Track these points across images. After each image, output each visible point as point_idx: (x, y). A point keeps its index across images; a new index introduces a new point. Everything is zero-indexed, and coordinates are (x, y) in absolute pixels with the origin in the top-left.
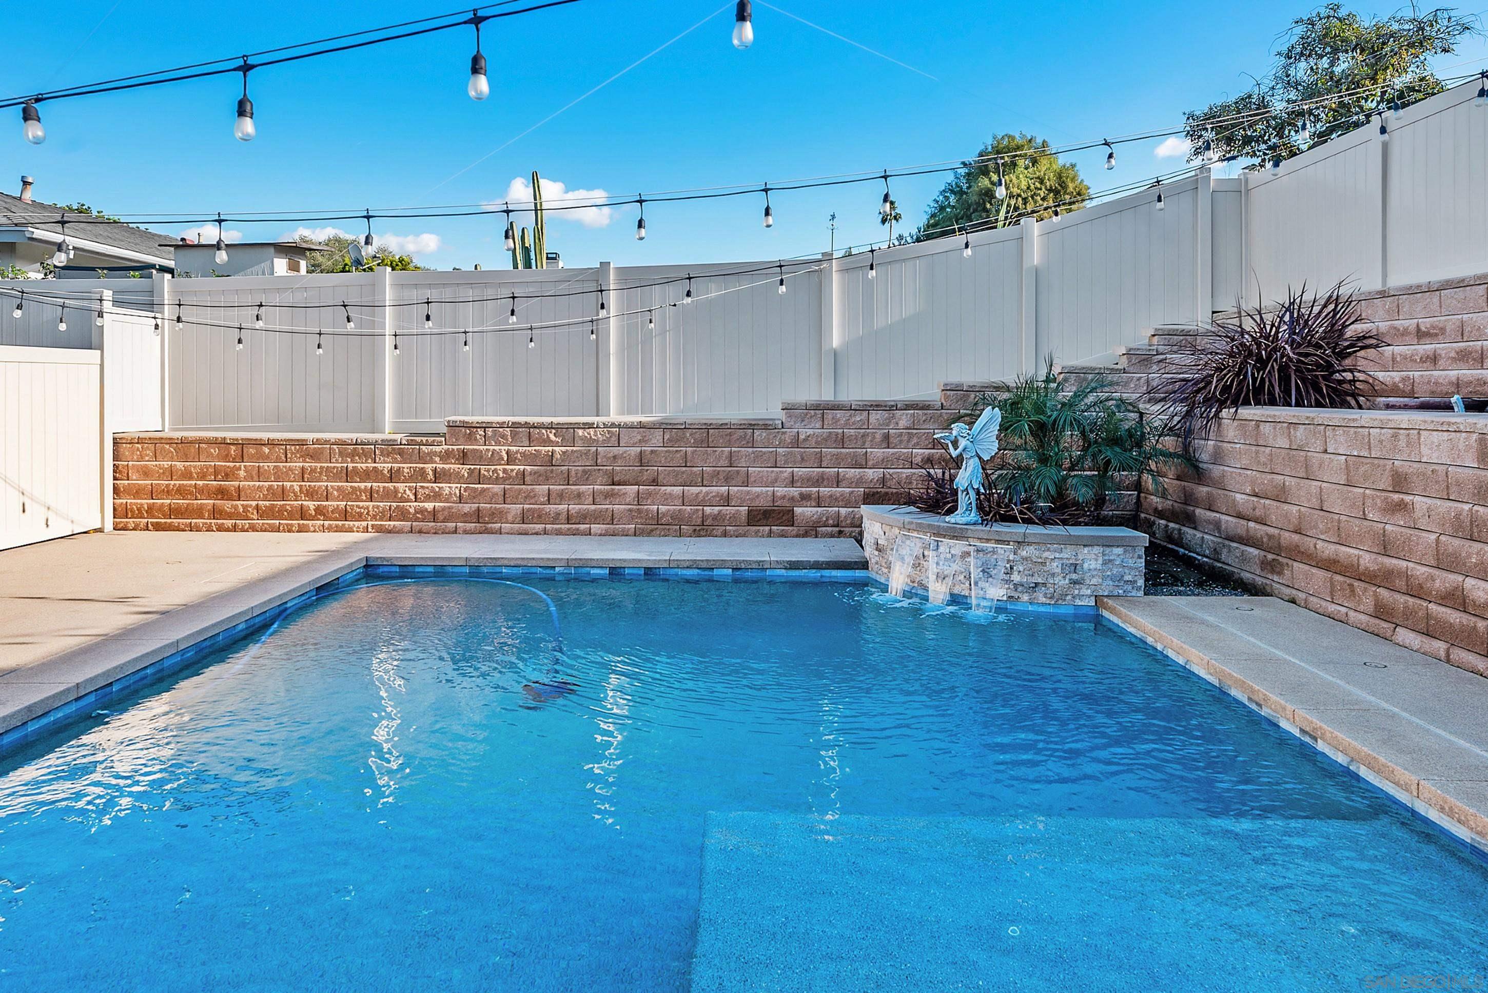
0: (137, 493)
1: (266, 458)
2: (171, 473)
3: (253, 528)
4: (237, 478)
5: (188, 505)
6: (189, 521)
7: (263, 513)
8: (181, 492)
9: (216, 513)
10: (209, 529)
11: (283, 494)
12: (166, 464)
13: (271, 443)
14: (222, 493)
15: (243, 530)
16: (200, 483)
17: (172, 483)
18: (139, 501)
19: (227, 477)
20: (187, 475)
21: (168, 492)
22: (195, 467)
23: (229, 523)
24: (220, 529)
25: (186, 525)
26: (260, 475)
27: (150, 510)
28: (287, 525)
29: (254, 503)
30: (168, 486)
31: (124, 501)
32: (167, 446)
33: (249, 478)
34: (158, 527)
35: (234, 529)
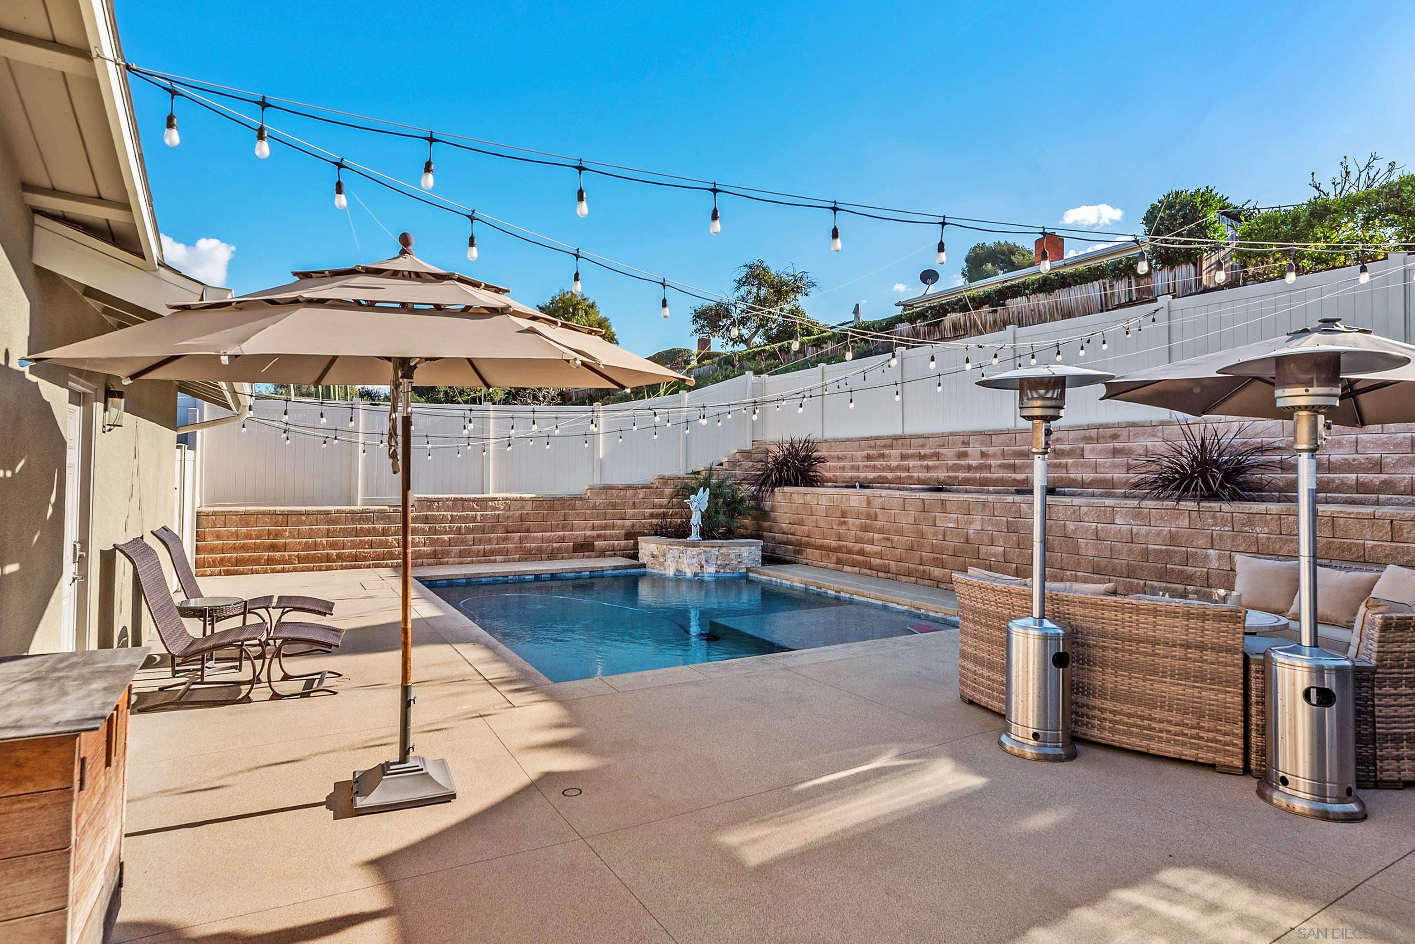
0: (212, 550)
1: (303, 523)
2: (237, 536)
3: (295, 570)
4: (283, 538)
5: (250, 556)
6: (251, 567)
7: (301, 560)
8: (244, 548)
9: (270, 561)
10: (265, 572)
11: (315, 546)
12: (234, 529)
13: (307, 514)
14: (273, 548)
15: (289, 571)
16: (259, 541)
17: (239, 542)
18: (214, 556)
19: (276, 536)
20: (248, 536)
21: (234, 549)
22: (254, 531)
23: (280, 567)
24: (273, 571)
25: (248, 570)
26: (300, 534)
27: (222, 560)
28: (318, 566)
29: (296, 553)
30: (234, 544)
31: (203, 556)
32: (235, 517)
33: (292, 536)
34: (228, 573)
35: (283, 571)
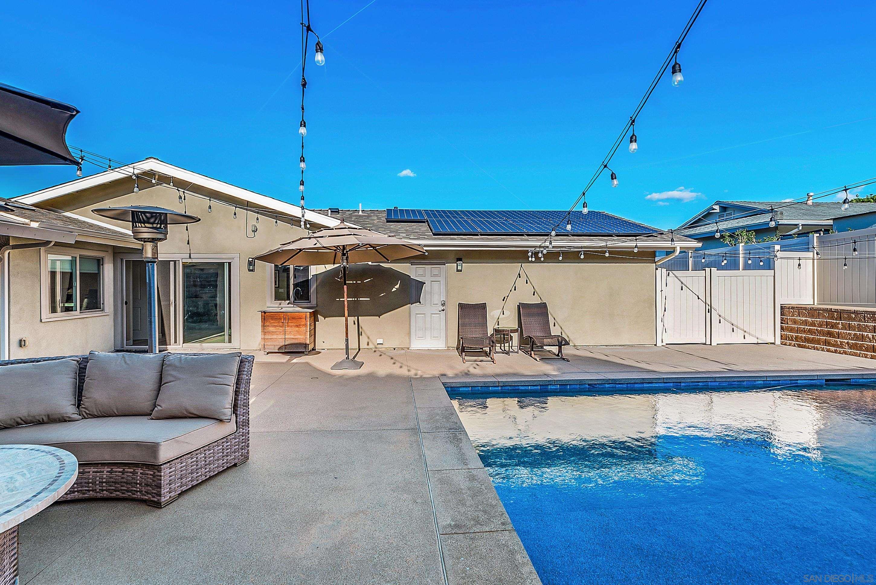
0: (791, 330)
1: (854, 320)
2: (806, 323)
3: (845, 353)
4: (838, 328)
5: (813, 338)
6: (813, 345)
7: (851, 347)
8: (810, 331)
9: (827, 343)
10: (823, 350)
11: (863, 338)
12: (804, 319)
13: (855, 312)
14: (830, 334)
15: (840, 353)
16: (819, 329)
17: (806, 327)
18: (791, 334)
19: (832, 327)
20: (813, 324)
21: (804, 331)
22: (817, 321)
23: (833, 349)
24: (828, 351)
25: (812, 347)
26: (850, 327)
27: (797, 337)
28: (864, 354)
29: (846, 341)
30: (804, 328)
31: (786, 333)
32: (804, 311)
33: (844, 328)
34: (799, 346)
35: (836, 352)
